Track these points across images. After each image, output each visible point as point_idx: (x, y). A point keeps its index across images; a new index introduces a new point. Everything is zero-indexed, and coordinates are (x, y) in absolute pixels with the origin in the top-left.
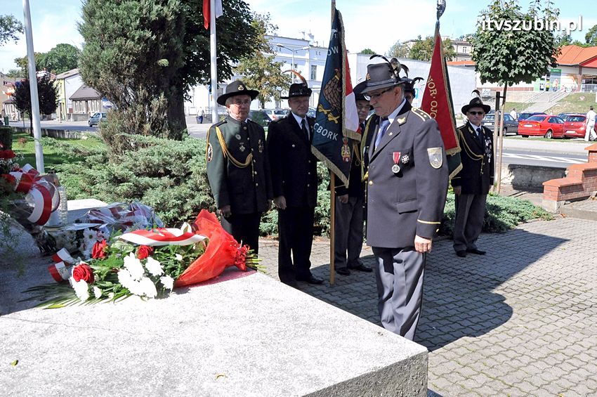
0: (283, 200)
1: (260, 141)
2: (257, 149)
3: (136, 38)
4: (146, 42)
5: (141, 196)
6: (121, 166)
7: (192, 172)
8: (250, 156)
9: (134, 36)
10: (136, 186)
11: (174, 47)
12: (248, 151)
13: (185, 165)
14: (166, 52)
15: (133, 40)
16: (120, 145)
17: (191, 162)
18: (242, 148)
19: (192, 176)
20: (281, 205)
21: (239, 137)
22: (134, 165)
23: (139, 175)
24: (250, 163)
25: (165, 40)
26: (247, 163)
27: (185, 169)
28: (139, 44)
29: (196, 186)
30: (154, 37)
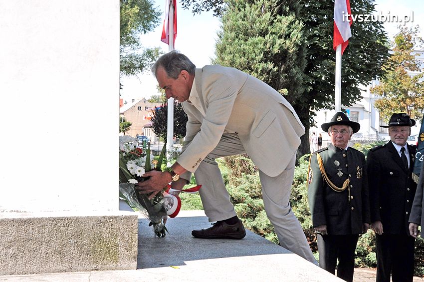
0: (380, 226)
1: (358, 167)
2: (355, 175)
3: (259, 70)
4: (268, 73)
5: (254, 217)
6: (239, 188)
7: (301, 196)
8: (348, 181)
9: (257, 69)
10: (249, 206)
11: (294, 77)
12: (345, 177)
13: (296, 190)
14: (286, 82)
15: (257, 72)
16: (240, 168)
17: (302, 186)
18: (340, 174)
19: (302, 200)
20: (377, 230)
21: (337, 163)
22: (251, 188)
23: (254, 197)
24: (347, 187)
25: (285, 71)
26: (343, 188)
27: (297, 194)
28: (261, 75)
29: (306, 210)
30: (276, 68)
